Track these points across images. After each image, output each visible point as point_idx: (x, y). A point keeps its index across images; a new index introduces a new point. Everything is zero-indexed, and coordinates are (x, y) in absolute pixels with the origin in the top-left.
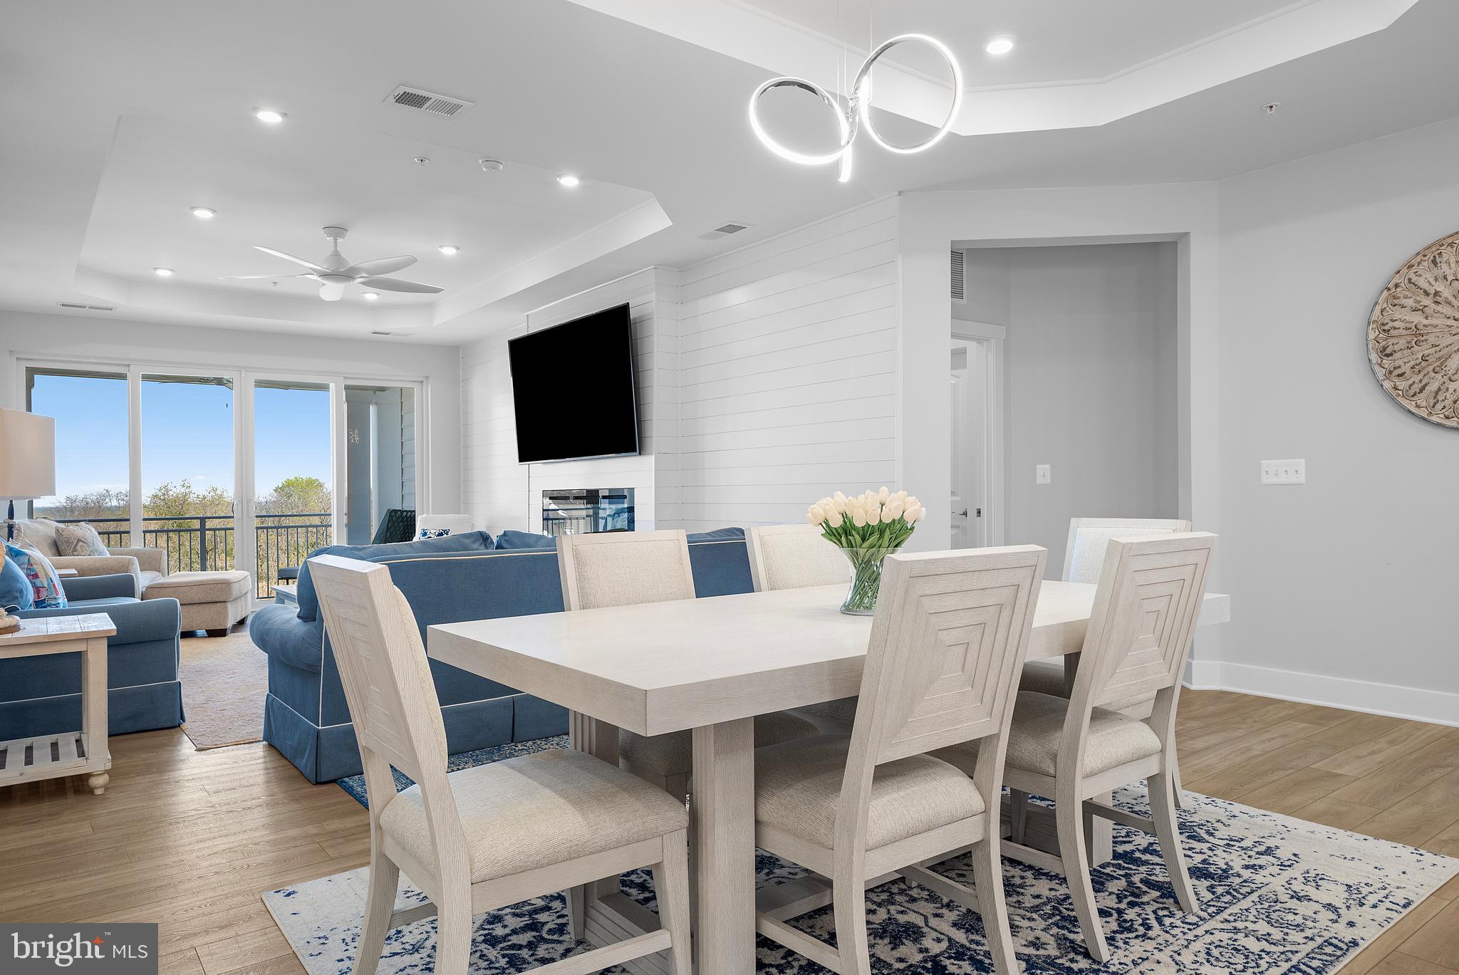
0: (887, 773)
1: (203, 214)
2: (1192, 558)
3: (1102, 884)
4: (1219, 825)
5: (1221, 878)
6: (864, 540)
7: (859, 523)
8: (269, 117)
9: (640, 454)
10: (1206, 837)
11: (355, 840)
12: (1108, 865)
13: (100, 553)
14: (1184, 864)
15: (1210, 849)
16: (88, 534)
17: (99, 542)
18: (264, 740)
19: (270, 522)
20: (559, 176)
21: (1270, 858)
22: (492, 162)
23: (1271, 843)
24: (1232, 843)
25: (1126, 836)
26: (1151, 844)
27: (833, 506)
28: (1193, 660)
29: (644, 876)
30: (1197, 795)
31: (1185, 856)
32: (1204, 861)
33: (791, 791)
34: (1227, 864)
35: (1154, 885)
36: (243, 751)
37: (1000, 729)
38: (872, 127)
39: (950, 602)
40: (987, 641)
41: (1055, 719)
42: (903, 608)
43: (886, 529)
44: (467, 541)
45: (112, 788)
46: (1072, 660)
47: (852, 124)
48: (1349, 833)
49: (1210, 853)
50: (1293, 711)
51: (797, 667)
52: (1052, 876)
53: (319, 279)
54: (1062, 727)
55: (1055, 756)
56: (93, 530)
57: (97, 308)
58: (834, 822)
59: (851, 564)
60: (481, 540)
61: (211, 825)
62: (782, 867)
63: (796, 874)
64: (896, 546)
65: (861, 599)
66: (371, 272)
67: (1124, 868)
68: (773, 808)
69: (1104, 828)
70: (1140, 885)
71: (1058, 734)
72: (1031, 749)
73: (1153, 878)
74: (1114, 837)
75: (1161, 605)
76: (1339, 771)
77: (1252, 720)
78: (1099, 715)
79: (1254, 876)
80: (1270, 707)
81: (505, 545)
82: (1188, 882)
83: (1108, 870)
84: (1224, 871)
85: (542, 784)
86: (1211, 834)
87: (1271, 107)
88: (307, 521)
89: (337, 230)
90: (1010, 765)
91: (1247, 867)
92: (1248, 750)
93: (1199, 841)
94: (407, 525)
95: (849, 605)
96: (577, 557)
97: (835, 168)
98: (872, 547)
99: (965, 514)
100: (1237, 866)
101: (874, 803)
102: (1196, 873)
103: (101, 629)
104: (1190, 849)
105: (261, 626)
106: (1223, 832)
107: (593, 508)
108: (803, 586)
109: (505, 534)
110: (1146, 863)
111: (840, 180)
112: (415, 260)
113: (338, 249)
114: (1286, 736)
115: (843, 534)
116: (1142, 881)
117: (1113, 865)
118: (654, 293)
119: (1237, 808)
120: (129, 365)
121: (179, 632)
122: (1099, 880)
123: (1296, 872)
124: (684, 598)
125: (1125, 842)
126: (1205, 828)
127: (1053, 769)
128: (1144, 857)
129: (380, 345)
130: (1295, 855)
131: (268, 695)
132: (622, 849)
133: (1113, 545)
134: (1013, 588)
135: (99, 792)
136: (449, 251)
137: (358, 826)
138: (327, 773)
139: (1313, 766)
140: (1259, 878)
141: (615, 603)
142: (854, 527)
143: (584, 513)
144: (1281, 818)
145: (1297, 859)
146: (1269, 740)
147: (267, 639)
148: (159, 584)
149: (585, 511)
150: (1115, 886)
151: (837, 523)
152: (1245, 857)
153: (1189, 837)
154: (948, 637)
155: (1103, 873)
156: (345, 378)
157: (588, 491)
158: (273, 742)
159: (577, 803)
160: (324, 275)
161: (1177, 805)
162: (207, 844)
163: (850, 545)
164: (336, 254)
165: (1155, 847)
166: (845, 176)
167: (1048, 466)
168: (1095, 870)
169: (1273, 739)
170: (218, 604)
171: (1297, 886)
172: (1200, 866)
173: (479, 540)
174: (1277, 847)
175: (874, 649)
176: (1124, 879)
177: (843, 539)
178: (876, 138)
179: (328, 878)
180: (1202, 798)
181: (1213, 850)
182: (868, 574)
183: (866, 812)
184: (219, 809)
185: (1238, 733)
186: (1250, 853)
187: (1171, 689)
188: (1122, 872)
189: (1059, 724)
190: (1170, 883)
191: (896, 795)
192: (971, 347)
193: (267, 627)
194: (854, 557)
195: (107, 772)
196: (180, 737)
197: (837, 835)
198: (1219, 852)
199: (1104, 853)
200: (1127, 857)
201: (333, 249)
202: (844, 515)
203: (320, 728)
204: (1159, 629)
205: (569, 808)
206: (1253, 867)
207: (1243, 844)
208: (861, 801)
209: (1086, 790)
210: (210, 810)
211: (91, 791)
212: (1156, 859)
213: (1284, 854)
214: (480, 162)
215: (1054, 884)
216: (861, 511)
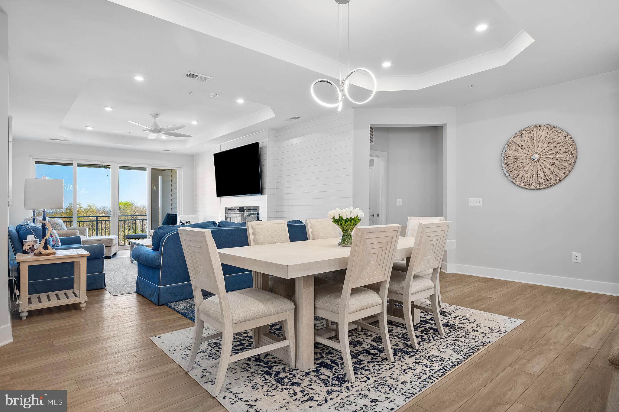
0: (355, 291)
1: (108, 109)
2: (443, 228)
3: (417, 329)
4: (452, 312)
5: (452, 326)
6: (345, 223)
7: (344, 218)
8: (139, 78)
9: (262, 194)
10: (448, 315)
11: (176, 322)
12: (419, 324)
13: (64, 229)
14: (441, 323)
15: (449, 319)
16: (60, 222)
17: (64, 225)
18: (136, 292)
19: (123, 218)
20: (237, 99)
21: (467, 321)
22: (214, 94)
23: (468, 317)
24: (456, 317)
25: (424, 316)
26: (432, 318)
27: (336, 213)
28: (447, 263)
29: (274, 330)
30: (446, 304)
31: (442, 321)
32: (447, 322)
33: (325, 298)
34: (454, 323)
35: (432, 329)
36: (129, 296)
37: (387, 279)
38: (349, 96)
39: (374, 241)
40: (384, 253)
41: (403, 278)
42: (360, 242)
43: (352, 220)
44: (209, 224)
45: (87, 308)
46: (408, 259)
47: (342, 94)
48: (491, 313)
49: (449, 320)
50: (478, 279)
51: (329, 260)
52: (401, 327)
53: (149, 132)
54: (405, 280)
55: (403, 288)
56: (61, 220)
57: (63, 140)
58: (339, 306)
59: (341, 231)
60: (213, 224)
61: (126, 318)
62: (318, 327)
63: (322, 328)
64: (355, 225)
65: (344, 242)
66: (168, 130)
67: (423, 325)
68: (320, 303)
69: (417, 312)
70: (428, 329)
71: (404, 282)
72: (396, 287)
73: (432, 327)
74: (420, 316)
75: (434, 242)
76: (490, 297)
77: (465, 282)
78: (416, 277)
79: (462, 326)
80: (471, 278)
81: (221, 226)
82: (442, 328)
83: (418, 325)
84: (453, 325)
85: (250, 297)
86: (450, 315)
87: (471, 86)
88: (127, 218)
89: (155, 115)
90: (390, 292)
91: (460, 323)
92: (463, 291)
93: (446, 317)
94: (174, 219)
95: (341, 243)
96: (253, 229)
97: (337, 108)
98: (348, 225)
99: (373, 216)
100: (457, 323)
101: (350, 300)
102: (444, 325)
103: (85, 253)
104: (443, 319)
105: (137, 253)
106: (453, 314)
107: (241, 213)
108: (324, 238)
109: (221, 222)
110: (430, 323)
111: (338, 110)
112: (184, 126)
113: (156, 122)
114: (475, 286)
115: (339, 221)
116: (428, 328)
117: (420, 324)
118: (267, 139)
119: (458, 307)
120: (73, 161)
121: (104, 256)
122: (416, 328)
123: (475, 324)
124: (287, 242)
125: (424, 317)
126: (448, 313)
127: (402, 292)
128: (429, 321)
129: (166, 154)
130: (474, 320)
131: (137, 277)
132: (275, 315)
133: (420, 224)
134: (391, 237)
135: (83, 309)
136: (195, 123)
137: (176, 318)
138: (162, 302)
139: (482, 295)
140: (463, 326)
141: (265, 243)
142: (342, 219)
143: (238, 215)
144: (471, 310)
145: (475, 321)
146: (470, 288)
147: (140, 257)
148: (85, 240)
149: (238, 214)
150: (420, 329)
151: (337, 218)
152: (460, 321)
153: (443, 316)
154: (373, 251)
155: (417, 326)
156: (152, 166)
157: (239, 207)
158: (139, 292)
159: (261, 301)
160: (151, 131)
161: (440, 307)
162: (126, 324)
163: (341, 224)
164: (155, 123)
165: (433, 318)
166: (340, 109)
167: (401, 199)
168: (414, 325)
169: (471, 287)
170: (108, 247)
171: (474, 328)
172: (446, 323)
173: (212, 224)
174: (469, 318)
175: (352, 254)
176: (423, 328)
177: (339, 223)
178: (350, 99)
179: (171, 333)
180: (448, 305)
181: (450, 319)
182: (346, 234)
183: (349, 302)
184: (127, 313)
185: (460, 286)
186: (461, 320)
187: (437, 268)
188: (423, 326)
189: (404, 279)
190: (437, 328)
191: (356, 298)
192: (376, 159)
193: (139, 253)
194: (342, 228)
195: (86, 302)
196: (105, 291)
197: (340, 309)
198: (452, 319)
199: (417, 320)
200: (425, 322)
201: (154, 122)
202: (339, 215)
203: (160, 287)
204: (434, 250)
205: (259, 303)
206: (462, 323)
207: (459, 317)
208: (347, 299)
209: (411, 298)
210: (124, 314)
211: (80, 309)
212: (434, 322)
213: (471, 320)
214: (210, 94)
215: (402, 329)
216: (345, 214)
